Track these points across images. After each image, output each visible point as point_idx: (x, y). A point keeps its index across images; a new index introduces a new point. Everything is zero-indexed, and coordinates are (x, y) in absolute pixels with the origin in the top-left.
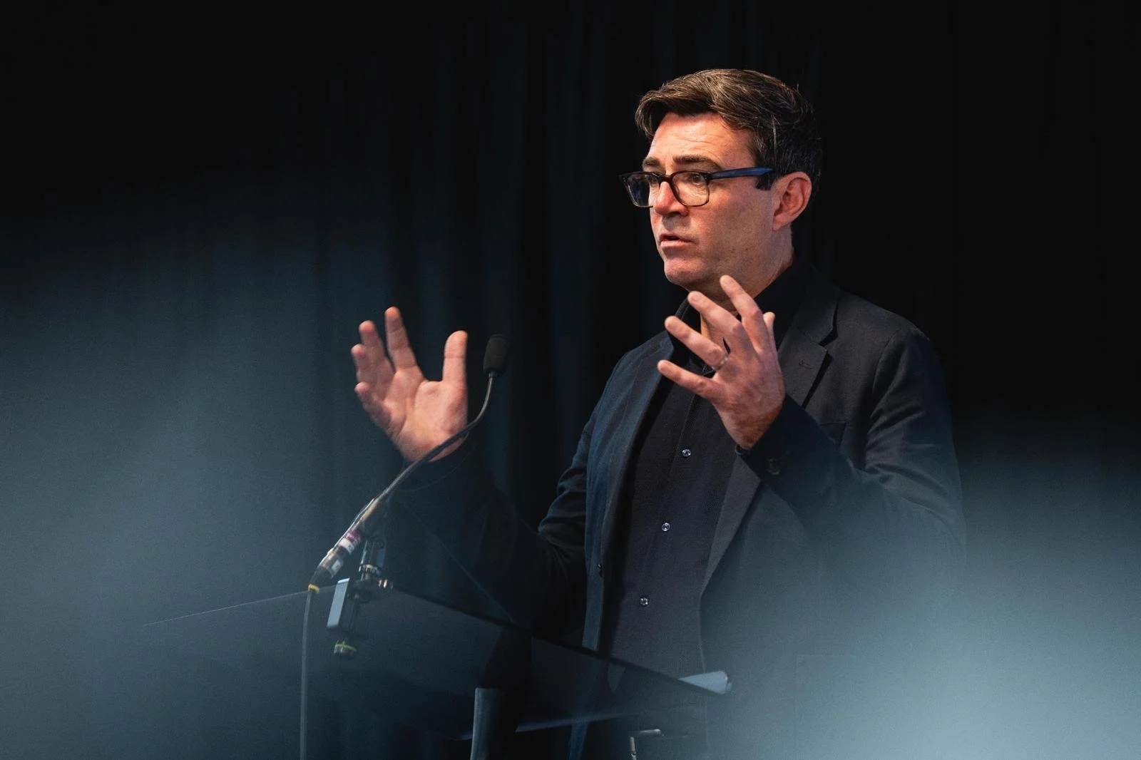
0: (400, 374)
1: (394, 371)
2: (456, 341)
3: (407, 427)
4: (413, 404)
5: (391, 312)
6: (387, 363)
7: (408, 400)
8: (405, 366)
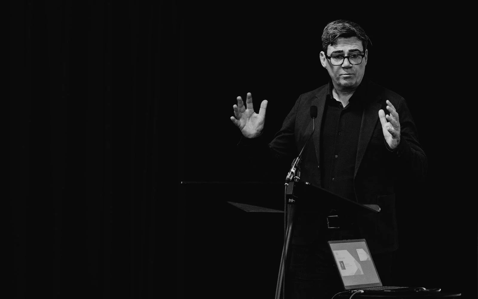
0: (247, 110)
1: (246, 109)
2: (264, 103)
3: (244, 129)
4: (249, 119)
5: (249, 94)
6: (244, 106)
7: (248, 119)
8: (249, 108)
